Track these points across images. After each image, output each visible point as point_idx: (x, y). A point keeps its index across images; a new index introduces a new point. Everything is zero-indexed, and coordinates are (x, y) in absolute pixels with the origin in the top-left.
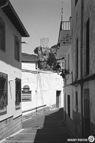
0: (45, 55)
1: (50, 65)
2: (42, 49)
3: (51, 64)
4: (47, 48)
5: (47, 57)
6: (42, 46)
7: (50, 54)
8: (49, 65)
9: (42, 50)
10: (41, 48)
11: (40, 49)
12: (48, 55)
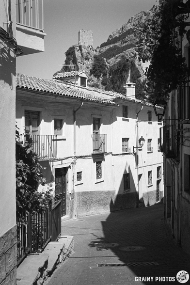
0: (87, 59)
1: (97, 76)
2: (83, 49)
3: (99, 74)
4: (91, 48)
5: (91, 62)
6: (82, 44)
7: (95, 57)
8: (95, 76)
9: (81, 50)
10: (80, 47)
11: (78, 48)
12: (93, 59)
